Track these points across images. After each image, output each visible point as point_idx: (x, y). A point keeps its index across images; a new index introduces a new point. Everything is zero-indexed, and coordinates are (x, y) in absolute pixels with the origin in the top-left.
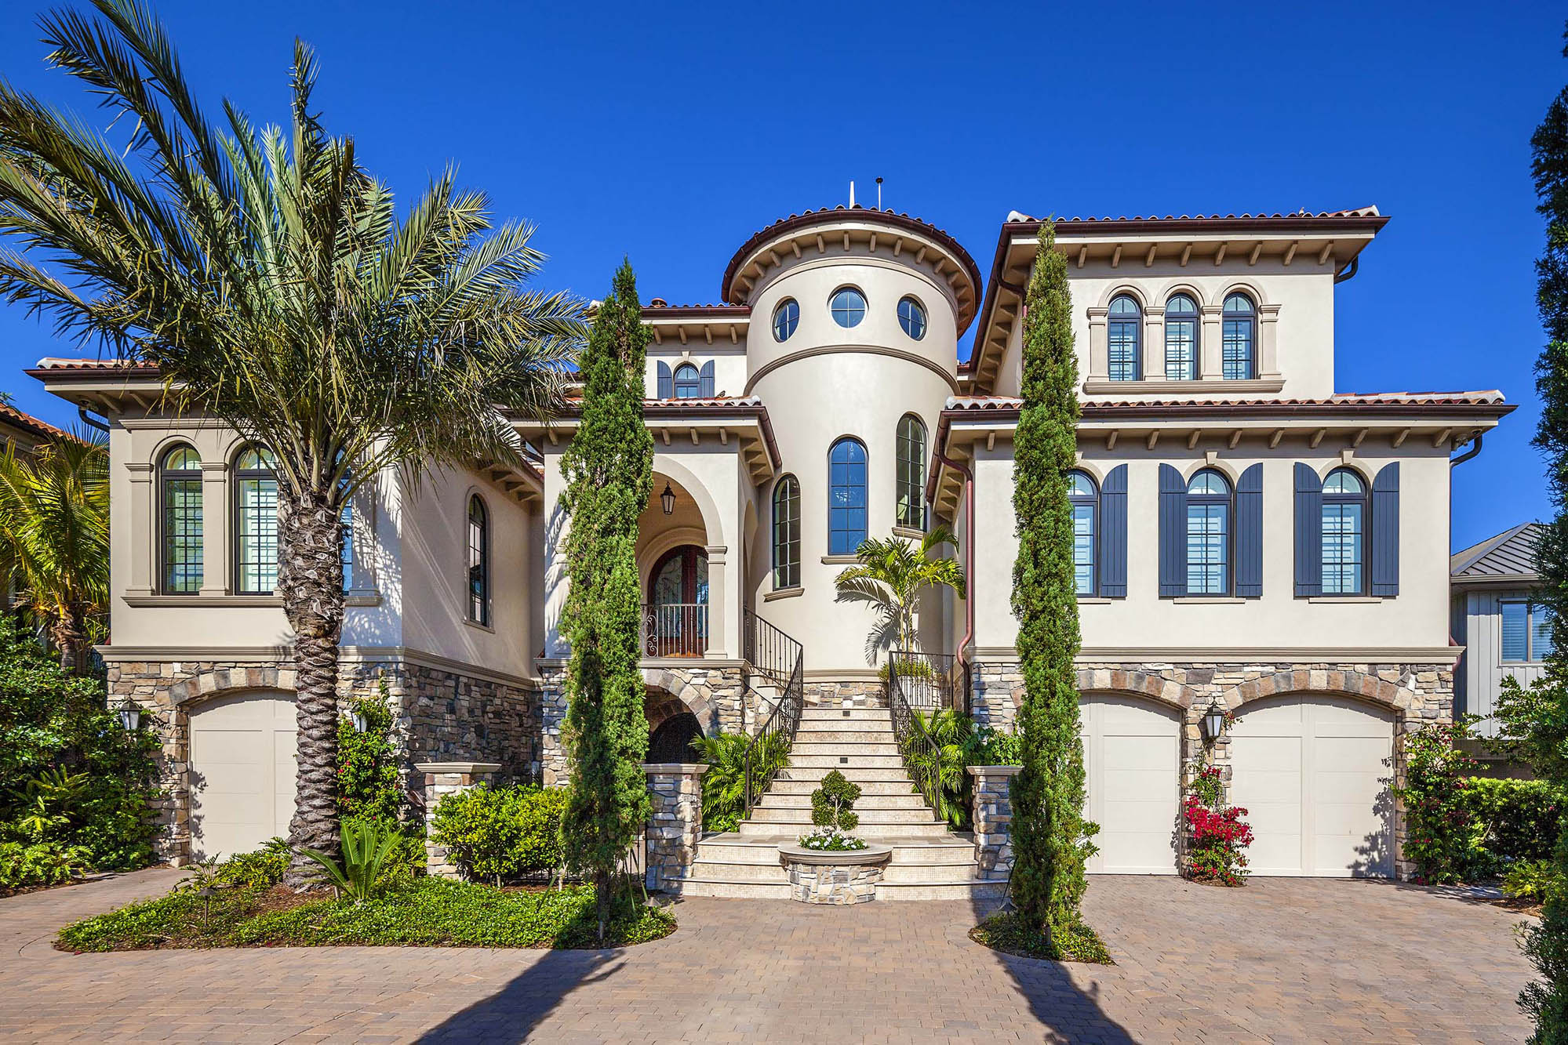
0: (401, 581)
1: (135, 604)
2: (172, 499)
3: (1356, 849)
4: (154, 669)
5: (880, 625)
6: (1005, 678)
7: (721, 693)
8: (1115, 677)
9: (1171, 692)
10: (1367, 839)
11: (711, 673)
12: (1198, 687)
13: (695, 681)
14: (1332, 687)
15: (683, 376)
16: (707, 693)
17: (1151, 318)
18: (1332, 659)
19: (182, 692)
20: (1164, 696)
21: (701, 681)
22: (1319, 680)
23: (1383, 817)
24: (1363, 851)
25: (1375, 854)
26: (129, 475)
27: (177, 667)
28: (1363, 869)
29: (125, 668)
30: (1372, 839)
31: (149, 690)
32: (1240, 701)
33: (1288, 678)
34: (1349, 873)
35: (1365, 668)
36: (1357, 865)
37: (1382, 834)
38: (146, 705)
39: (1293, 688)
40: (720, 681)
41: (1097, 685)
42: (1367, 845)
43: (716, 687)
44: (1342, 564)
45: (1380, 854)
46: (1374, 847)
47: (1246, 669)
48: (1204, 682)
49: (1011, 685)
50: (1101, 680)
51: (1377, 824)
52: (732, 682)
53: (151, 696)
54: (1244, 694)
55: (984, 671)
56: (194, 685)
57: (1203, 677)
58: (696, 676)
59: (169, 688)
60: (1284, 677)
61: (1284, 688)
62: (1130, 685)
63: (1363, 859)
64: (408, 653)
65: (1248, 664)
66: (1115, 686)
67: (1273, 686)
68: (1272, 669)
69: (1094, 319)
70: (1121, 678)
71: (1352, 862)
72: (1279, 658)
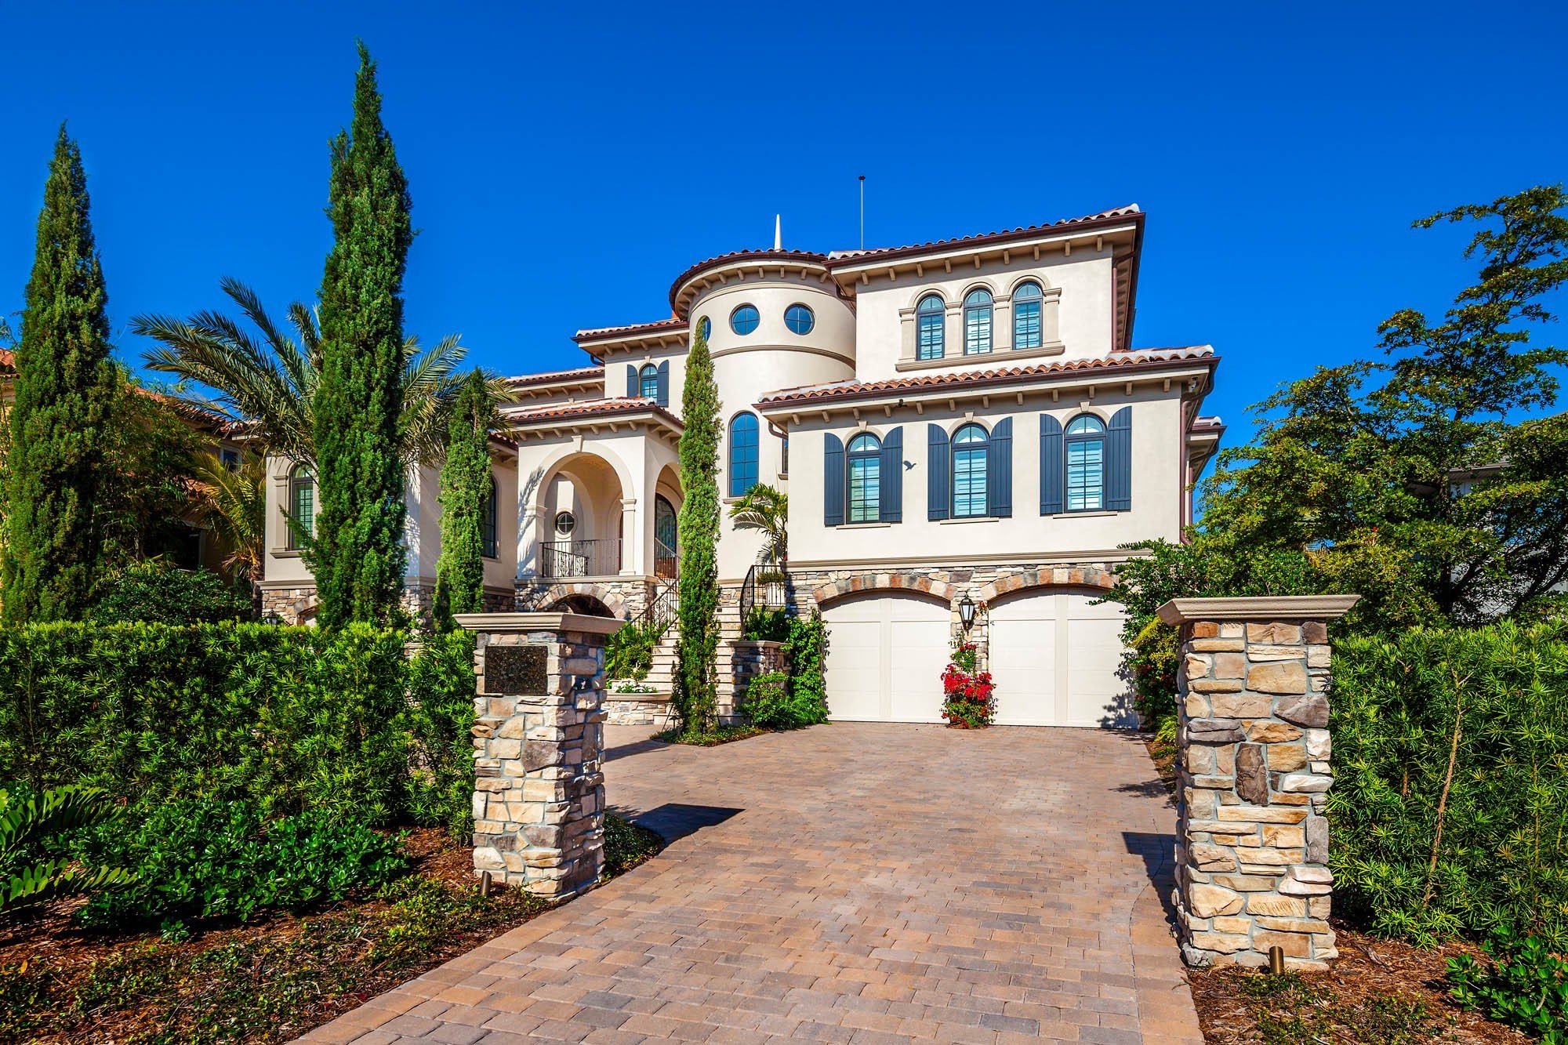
0: (420, 537)
1: (277, 556)
2: (299, 495)
3: (1105, 708)
4: (286, 594)
5: (768, 545)
6: (808, 582)
7: (631, 598)
8: (893, 579)
9: (938, 588)
10: (1114, 699)
11: (625, 585)
12: (959, 584)
13: (613, 591)
14: (1072, 582)
15: (646, 373)
16: (621, 598)
17: (950, 311)
18: (1072, 559)
19: (300, 606)
20: (931, 591)
21: (618, 590)
22: (1061, 576)
23: (1129, 682)
24: (1110, 709)
25: (1123, 712)
26: (275, 482)
27: (298, 592)
28: (1111, 722)
29: (272, 593)
30: (1120, 700)
31: (283, 606)
32: (993, 594)
33: (1035, 575)
34: (1099, 725)
35: (1102, 566)
36: (1106, 719)
37: (1128, 696)
38: (281, 614)
39: (1039, 583)
40: (630, 590)
41: (878, 585)
42: (1115, 704)
43: (627, 594)
44: (1085, 487)
45: (1126, 710)
46: (1121, 705)
47: (999, 570)
48: (963, 581)
49: (813, 587)
50: (881, 582)
51: (1122, 687)
52: (638, 591)
53: (284, 609)
54: (997, 589)
55: (794, 577)
56: (307, 602)
57: (962, 576)
58: (614, 587)
59: (294, 604)
60: (1031, 575)
61: (1030, 583)
62: (904, 584)
63: (1111, 715)
64: (422, 579)
65: (1000, 566)
66: (893, 586)
67: (1022, 581)
68: (1021, 569)
69: (905, 317)
70: (898, 579)
71: (1101, 717)
72: (1027, 561)
